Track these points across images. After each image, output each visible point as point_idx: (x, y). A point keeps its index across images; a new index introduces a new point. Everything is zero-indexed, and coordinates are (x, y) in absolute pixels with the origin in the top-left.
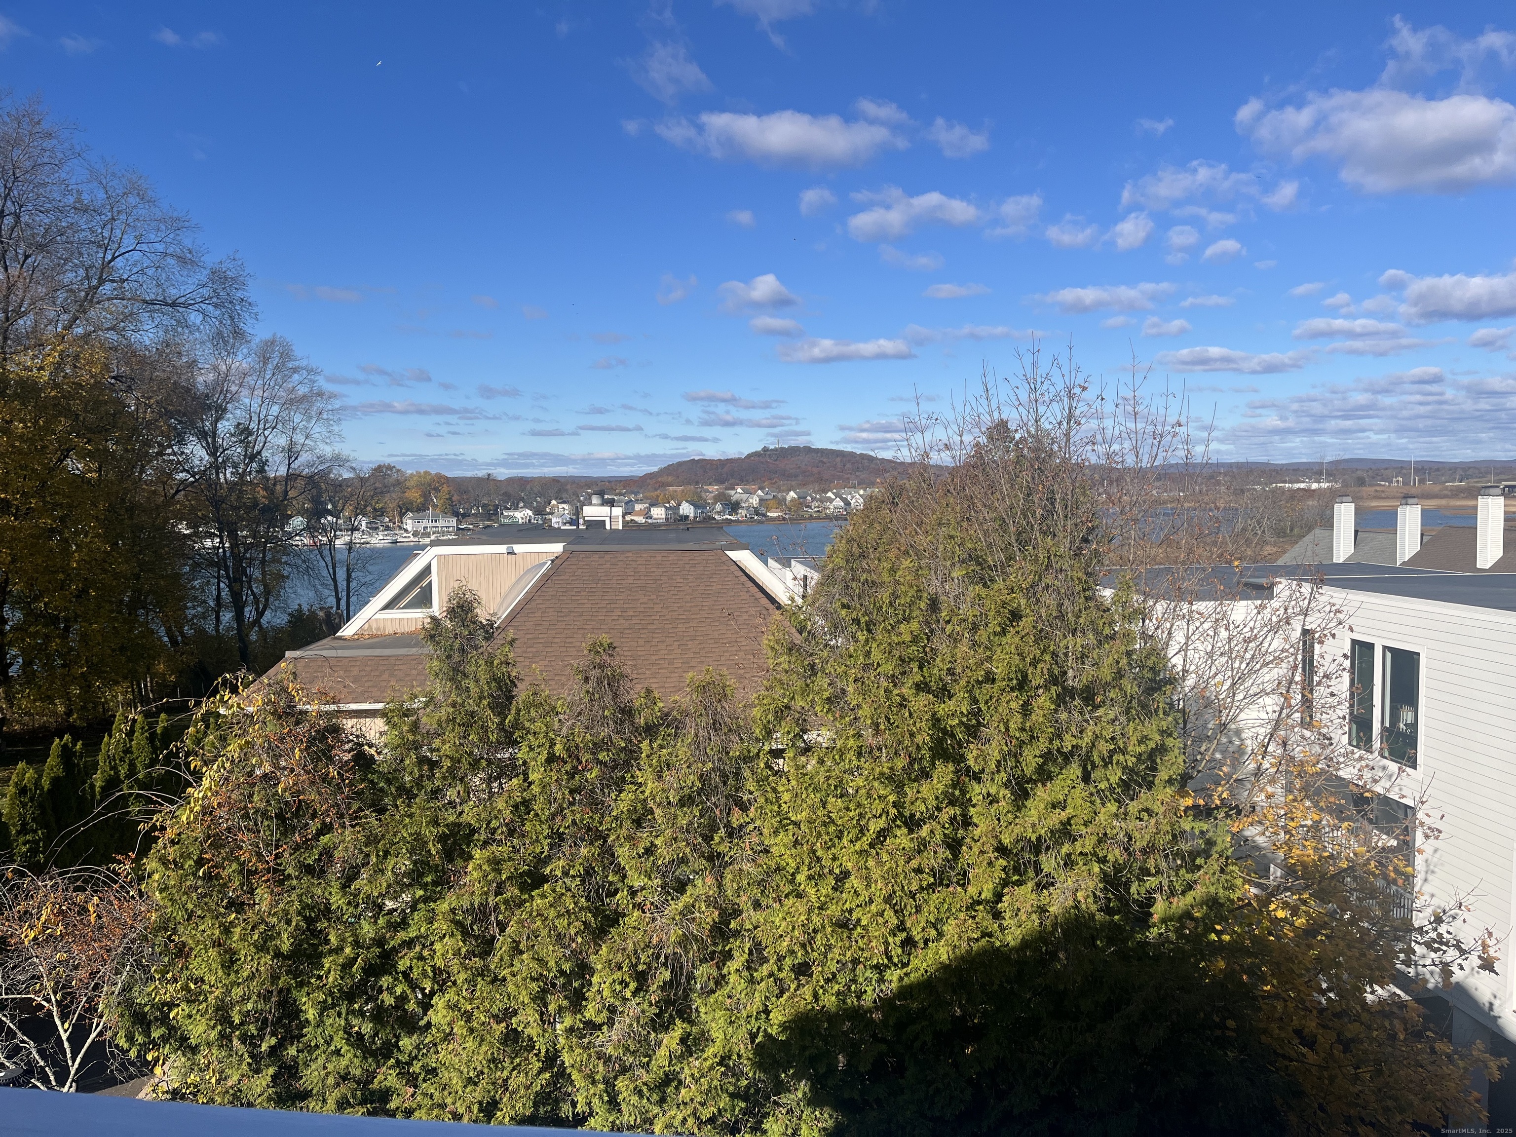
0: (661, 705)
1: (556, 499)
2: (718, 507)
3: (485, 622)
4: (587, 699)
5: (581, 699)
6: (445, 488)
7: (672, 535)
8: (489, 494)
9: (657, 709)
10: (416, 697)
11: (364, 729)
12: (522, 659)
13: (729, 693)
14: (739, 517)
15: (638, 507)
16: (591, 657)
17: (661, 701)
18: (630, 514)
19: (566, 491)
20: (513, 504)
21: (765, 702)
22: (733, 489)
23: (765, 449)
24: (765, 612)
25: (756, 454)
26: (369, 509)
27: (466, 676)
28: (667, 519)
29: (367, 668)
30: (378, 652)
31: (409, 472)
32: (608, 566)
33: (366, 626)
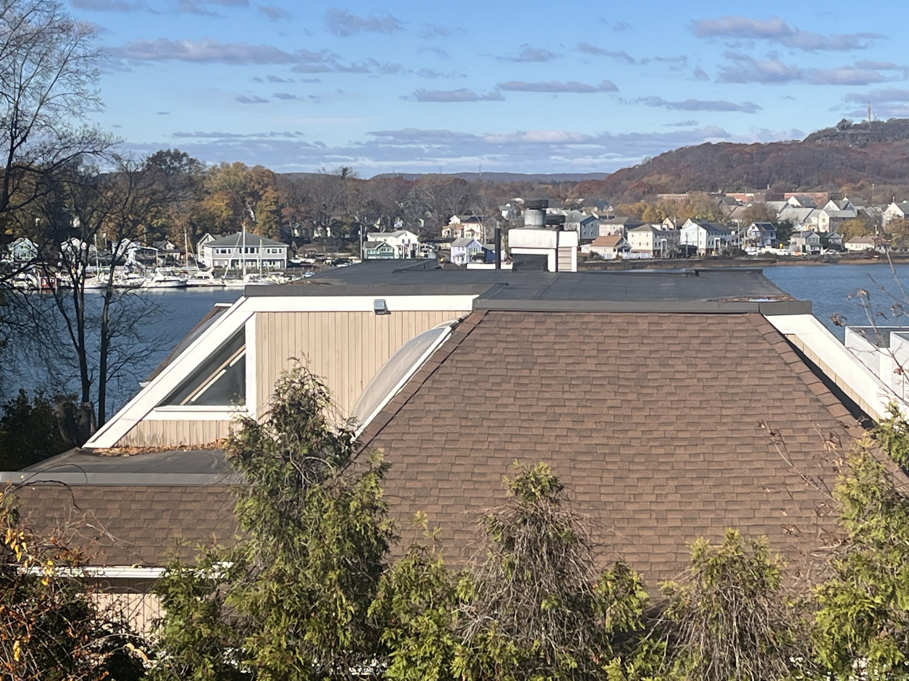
0: (643, 595)
1: (459, 214)
2: (753, 231)
3: (337, 434)
4: (512, 577)
5: (499, 578)
6: (270, 194)
7: (668, 284)
8: (343, 205)
9: (635, 603)
10: (215, 560)
11: (126, 613)
12: (396, 501)
13: (770, 580)
14: (791, 251)
15: (605, 230)
16: (520, 501)
17: (644, 588)
18: (589, 241)
19: (478, 200)
20: (384, 221)
21: (839, 600)
22: (781, 198)
23: (844, 125)
24: (840, 432)
25: (827, 134)
26: (141, 227)
27: (301, 527)
28: (657, 253)
29: (134, 507)
30: (153, 478)
31: (210, 164)
32: (551, 338)
33: (133, 434)
